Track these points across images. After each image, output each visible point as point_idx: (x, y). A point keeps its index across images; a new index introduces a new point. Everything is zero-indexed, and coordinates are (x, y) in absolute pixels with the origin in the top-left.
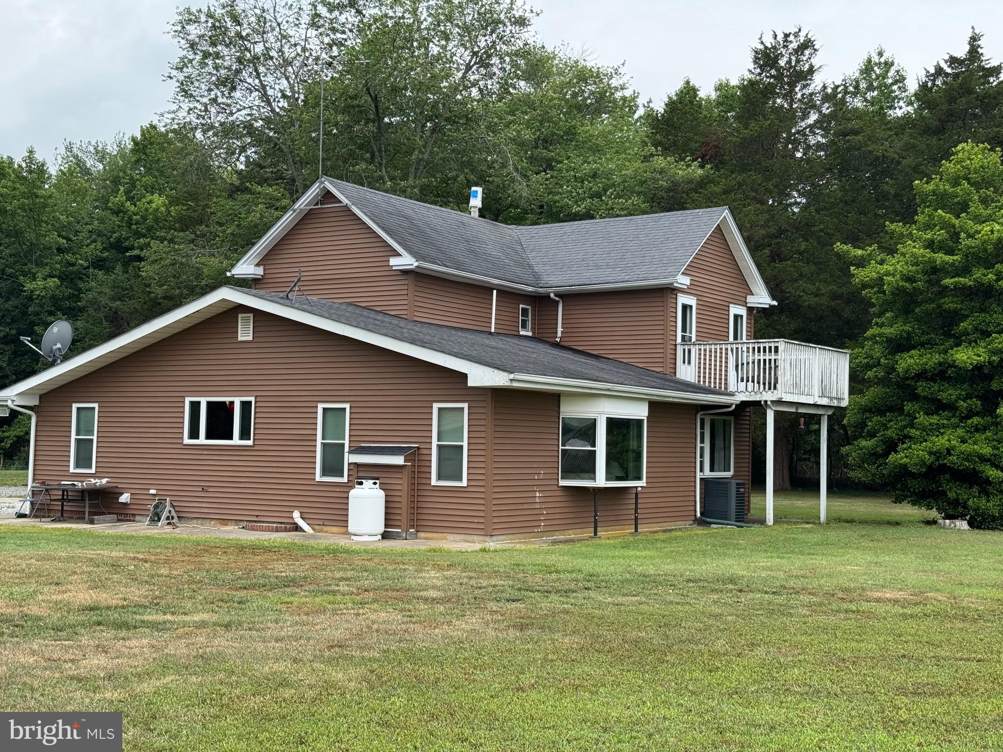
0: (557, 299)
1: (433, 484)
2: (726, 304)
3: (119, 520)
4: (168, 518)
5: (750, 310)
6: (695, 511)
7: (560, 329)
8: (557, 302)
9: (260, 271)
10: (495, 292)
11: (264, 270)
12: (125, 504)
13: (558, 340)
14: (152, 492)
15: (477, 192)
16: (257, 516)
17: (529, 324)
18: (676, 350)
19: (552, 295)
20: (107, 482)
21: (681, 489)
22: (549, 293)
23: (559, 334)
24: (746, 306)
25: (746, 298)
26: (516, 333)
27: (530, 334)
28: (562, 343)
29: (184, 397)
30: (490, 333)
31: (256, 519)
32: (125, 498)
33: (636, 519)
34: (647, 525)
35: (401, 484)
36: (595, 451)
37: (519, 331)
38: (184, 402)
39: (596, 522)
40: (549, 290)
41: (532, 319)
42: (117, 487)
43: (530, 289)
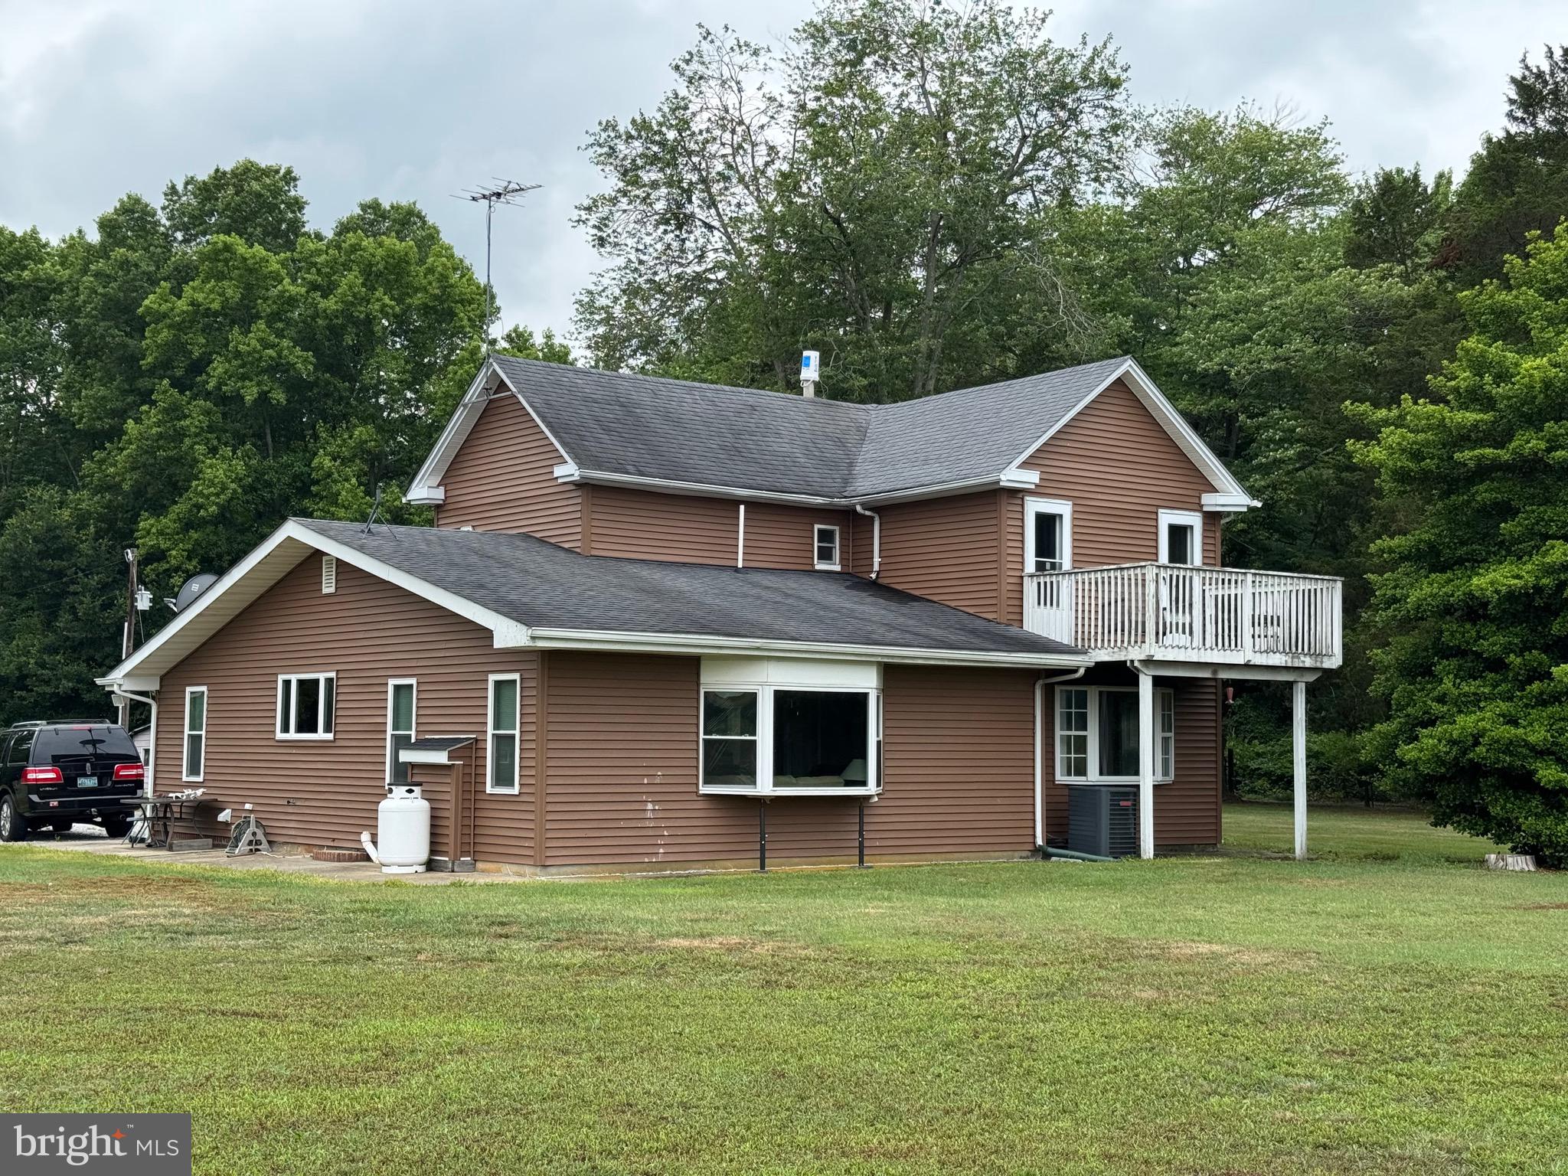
0: (868, 513)
1: (488, 792)
2: (1153, 509)
3: (215, 846)
4: (250, 843)
5: (1211, 518)
6: (1034, 836)
7: (877, 560)
8: (872, 518)
9: (439, 494)
10: (742, 507)
11: (446, 491)
12: (227, 824)
13: (874, 576)
14: (248, 806)
15: (808, 358)
16: (334, 840)
17: (837, 554)
18: (1022, 584)
19: (859, 508)
20: (204, 793)
21: (999, 801)
22: (854, 505)
23: (876, 567)
24: (1201, 511)
25: (1200, 498)
26: (809, 568)
27: (837, 568)
28: (880, 581)
29: (276, 674)
30: (736, 569)
31: (332, 844)
32: (224, 816)
33: (861, 848)
34: (915, 857)
35: (448, 789)
36: (754, 742)
37: (813, 565)
38: (276, 681)
39: (763, 850)
40: (855, 500)
41: (841, 546)
42: (216, 800)
43: (820, 500)
